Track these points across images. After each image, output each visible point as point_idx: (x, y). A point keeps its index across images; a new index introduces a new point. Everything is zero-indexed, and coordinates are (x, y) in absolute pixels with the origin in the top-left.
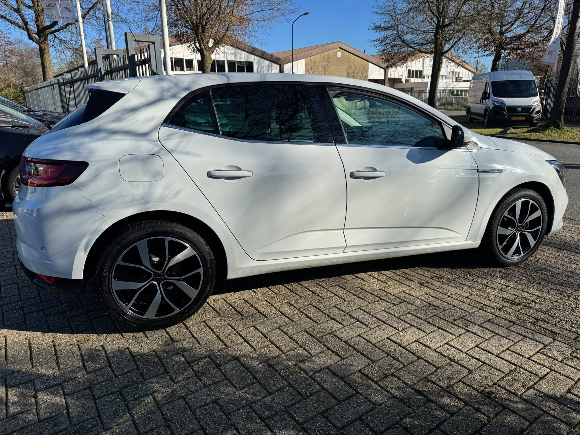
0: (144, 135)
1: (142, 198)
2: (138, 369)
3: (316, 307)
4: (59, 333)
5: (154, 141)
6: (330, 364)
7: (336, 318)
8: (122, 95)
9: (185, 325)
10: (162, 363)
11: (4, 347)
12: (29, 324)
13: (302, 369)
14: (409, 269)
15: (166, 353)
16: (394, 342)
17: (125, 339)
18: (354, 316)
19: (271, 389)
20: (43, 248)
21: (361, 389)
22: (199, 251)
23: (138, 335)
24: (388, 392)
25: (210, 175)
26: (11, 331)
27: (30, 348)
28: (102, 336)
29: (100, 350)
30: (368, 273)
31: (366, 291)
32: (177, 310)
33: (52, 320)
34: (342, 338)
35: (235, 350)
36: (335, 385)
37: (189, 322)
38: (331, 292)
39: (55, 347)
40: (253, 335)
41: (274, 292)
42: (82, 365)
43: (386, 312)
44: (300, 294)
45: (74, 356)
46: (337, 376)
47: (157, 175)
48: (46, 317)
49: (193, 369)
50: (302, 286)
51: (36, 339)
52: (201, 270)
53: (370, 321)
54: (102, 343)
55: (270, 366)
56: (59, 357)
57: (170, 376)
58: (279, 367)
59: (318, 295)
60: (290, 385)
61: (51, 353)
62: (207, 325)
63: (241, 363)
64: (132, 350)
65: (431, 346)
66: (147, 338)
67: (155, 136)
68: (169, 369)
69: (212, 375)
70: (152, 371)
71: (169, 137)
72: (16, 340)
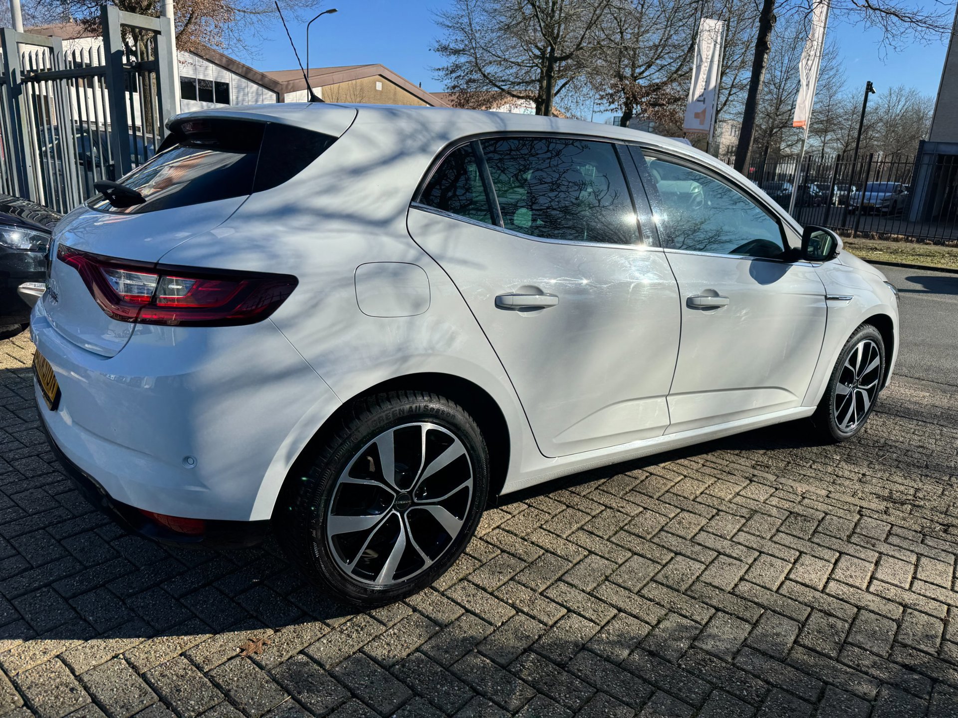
0: (383, 223)
1: (399, 350)
2: (416, 694)
3: (634, 534)
4: (185, 635)
5: (401, 236)
6: (743, 638)
7: (684, 552)
8: (332, 140)
9: (436, 590)
10: (453, 674)
11: (77, 683)
12: (96, 621)
13: (708, 652)
14: (710, 454)
15: (446, 652)
16: (802, 584)
17: (342, 632)
18: (707, 544)
19: (692, 700)
20: (186, 459)
21: (826, 675)
22: (472, 448)
23: (360, 619)
24: (866, 673)
25: (500, 303)
26: (63, 642)
27: (143, 676)
28: (288, 631)
29: (307, 664)
30: (662, 465)
31: (685, 497)
32: (429, 562)
33: (142, 607)
34: (723, 588)
35: (567, 631)
36: (782, 674)
37: (442, 583)
38: (633, 503)
39: (199, 668)
40: (575, 599)
41: (542, 511)
42: (293, 701)
43: (746, 532)
44: (589, 511)
45: (262, 684)
46: (772, 657)
47: (418, 304)
48: (124, 603)
49: (523, 680)
50: (578, 494)
51: (143, 656)
52: (469, 483)
53: (737, 551)
54: (299, 648)
55: (651, 654)
56: (229, 691)
57: (491, 699)
58: (671, 655)
59: (619, 511)
60: (714, 686)
61: (204, 685)
62: (477, 586)
63: (597, 655)
64: (373, 654)
65: (857, 584)
66: (384, 625)
67: (400, 225)
68: (478, 685)
69: (568, 687)
70: (447, 693)
71: (426, 228)
72: (94, 663)
